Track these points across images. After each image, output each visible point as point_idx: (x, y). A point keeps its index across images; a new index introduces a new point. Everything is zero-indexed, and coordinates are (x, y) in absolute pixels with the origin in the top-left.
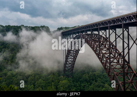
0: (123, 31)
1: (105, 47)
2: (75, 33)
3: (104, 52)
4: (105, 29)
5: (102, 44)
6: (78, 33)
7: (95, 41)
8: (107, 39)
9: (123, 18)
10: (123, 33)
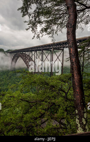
0: (35, 53)
1: (28, 59)
2: (15, 52)
3: (27, 61)
4: (28, 51)
5: (27, 58)
6: (17, 52)
7: (24, 56)
8: (28, 56)
9: (35, 47)
10: (35, 54)
